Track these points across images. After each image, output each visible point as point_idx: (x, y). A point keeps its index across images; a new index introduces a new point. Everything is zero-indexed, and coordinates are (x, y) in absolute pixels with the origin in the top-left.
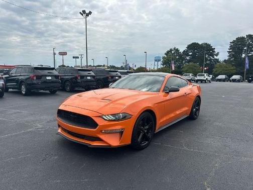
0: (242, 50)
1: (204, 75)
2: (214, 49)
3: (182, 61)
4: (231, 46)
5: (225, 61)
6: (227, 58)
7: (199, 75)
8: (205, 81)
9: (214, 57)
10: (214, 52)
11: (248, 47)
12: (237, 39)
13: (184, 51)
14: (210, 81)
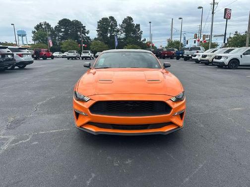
0: (107, 29)
1: (88, 52)
2: (85, 27)
3: (55, 38)
4: (99, 25)
5: (95, 39)
6: (97, 37)
7: (84, 52)
8: (90, 57)
9: (85, 35)
10: (85, 29)
11: (111, 28)
12: (102, 19)
13: (56, 27)
14: (93, 58)
